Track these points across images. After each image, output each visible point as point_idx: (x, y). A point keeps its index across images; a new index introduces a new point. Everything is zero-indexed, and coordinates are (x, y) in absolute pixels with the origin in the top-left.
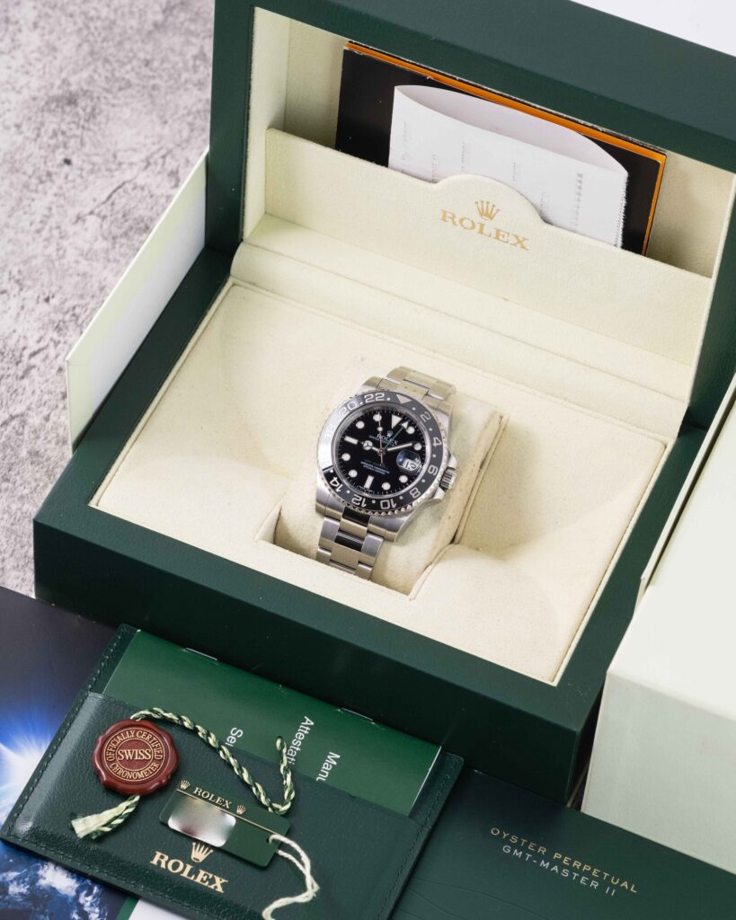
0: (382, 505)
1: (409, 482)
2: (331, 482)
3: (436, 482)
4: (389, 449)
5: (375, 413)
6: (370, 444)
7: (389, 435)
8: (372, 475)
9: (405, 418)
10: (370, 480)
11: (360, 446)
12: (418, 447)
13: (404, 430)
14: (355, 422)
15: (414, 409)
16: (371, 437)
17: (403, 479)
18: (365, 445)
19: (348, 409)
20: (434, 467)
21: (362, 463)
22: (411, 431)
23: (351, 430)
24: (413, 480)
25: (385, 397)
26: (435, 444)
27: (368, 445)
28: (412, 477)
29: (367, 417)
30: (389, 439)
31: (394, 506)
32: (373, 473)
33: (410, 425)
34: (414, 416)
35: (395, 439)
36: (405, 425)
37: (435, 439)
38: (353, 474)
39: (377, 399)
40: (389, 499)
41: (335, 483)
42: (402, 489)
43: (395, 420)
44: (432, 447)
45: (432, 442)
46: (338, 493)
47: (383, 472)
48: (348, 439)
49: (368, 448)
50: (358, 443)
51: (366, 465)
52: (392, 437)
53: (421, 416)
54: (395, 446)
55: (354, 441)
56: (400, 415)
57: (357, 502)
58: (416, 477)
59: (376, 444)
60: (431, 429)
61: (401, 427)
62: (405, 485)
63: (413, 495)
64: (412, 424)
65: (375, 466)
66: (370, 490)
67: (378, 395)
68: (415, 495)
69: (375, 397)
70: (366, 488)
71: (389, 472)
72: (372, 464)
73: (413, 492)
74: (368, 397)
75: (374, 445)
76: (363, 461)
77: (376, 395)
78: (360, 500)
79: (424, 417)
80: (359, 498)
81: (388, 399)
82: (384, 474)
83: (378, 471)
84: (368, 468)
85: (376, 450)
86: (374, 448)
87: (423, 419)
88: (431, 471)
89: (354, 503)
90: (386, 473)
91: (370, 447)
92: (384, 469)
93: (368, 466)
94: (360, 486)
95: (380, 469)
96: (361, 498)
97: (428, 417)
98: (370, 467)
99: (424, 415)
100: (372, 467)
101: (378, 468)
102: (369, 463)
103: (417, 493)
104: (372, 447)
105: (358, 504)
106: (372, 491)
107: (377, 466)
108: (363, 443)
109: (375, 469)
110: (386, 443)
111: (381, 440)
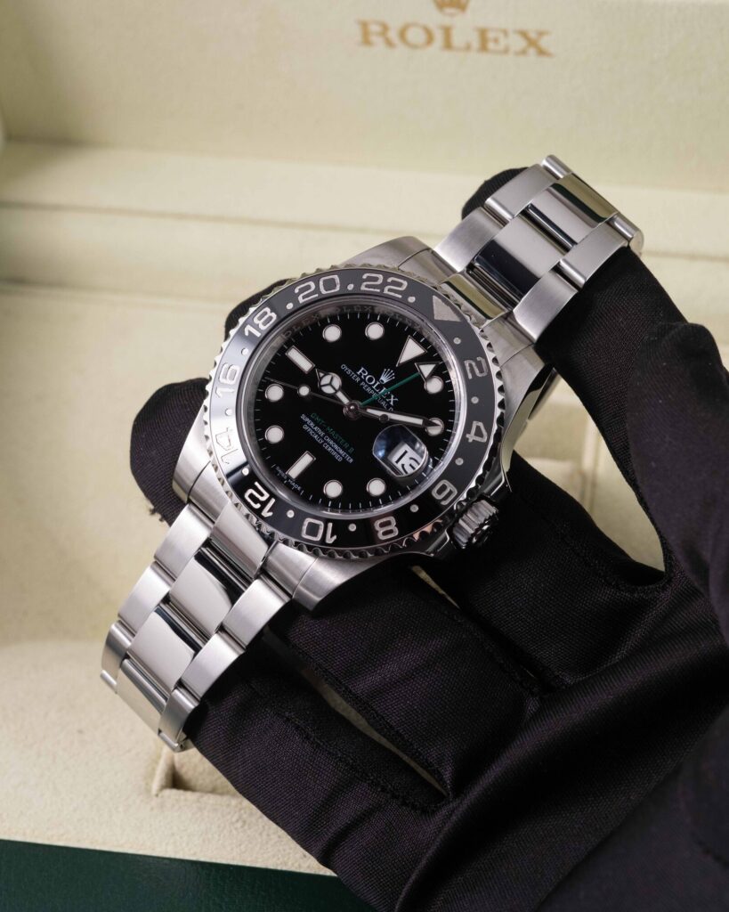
0: (305, 528)
1: (385, 498)
5: (373, 319)
6: (337, 382)
7: (385, 379)
8: (312, 453)
9: (431, 355)
10: (306, 460)
11: (311, 380)
12: (435, 428)
13: (420, 381)
14: (323, 323)
15: (457, 341)
16: (344, 367)
17: (376, 487)
18: (326, 380)
19: (317, 290)
20: (450, 487)
21: (303, 417)
22: (434, 386)
23: (308, 338)
24: (396, 498)
25: (406, 294)
26: (471, 437)
28: (396, 487)
29: (353, 321)
30: (380, 387)
31: (330, 540)
32: (316, 449)
33: (433, 374)
34: (451, 358)
35: (392, 392)
36: (426, 369)
37: (475, 424)
38: (275, 434)
39: (386, 291)
40: (326, 521)
42: (366, 508)
43: (412, 350)
44: (464, 439)
45: (467, 429)
47: (337, 451)
48: (295, 355)
49: (328, 390)
50: (312, 371)
51: (310, 426)
52: (387, 385)
53: (467, 363)
55: (305, 364)
56: (425, 344)
57: (256, 500)
58: (405, 493)
59: (349, 387)
60: (475, 401)
61: (417, 370)
62: (374, 502)
63: (380, 531)
64: (441, 373)
65: (327, 433)
66: (295, 486)
67: (394, 283)
68: (385, 533)
69: (385, 283)
70: (289, 477)
71: (351, 461)
72: (323, 429)
73: (382, 525)
74: (369, 279)
75: (343, 388)
76: (308, 416)
77: (390, 280)
78: (263, 499)
79: (471, 365)
80: (262, 495)
81: (412, 299)
82: (340, 460)
83: (329, 449)
84: (311, 433)
85: (345, 400)
86: (340, 395)
87: (468, 368)
88: (440, 492)
89: (249, 500)
90: (344, 459)
91: (334, 388)
92: (344, 449)
93: (314, 430)
94: (278, 468)
95: (336, 447)
96: (267, 495)
97: (481, 371)
98: (317, 434)
99: (474, 364)
100: (319, 435)
101: (331, 443)
102: (317, 424)
103: (391, 531)
104: (336, 391)
105: (257, 506)
106: (299, 488)
107: (331, 438)
108: (322, 375)
109: (325, 442)
110: (372, 394)
111: (363, 383)
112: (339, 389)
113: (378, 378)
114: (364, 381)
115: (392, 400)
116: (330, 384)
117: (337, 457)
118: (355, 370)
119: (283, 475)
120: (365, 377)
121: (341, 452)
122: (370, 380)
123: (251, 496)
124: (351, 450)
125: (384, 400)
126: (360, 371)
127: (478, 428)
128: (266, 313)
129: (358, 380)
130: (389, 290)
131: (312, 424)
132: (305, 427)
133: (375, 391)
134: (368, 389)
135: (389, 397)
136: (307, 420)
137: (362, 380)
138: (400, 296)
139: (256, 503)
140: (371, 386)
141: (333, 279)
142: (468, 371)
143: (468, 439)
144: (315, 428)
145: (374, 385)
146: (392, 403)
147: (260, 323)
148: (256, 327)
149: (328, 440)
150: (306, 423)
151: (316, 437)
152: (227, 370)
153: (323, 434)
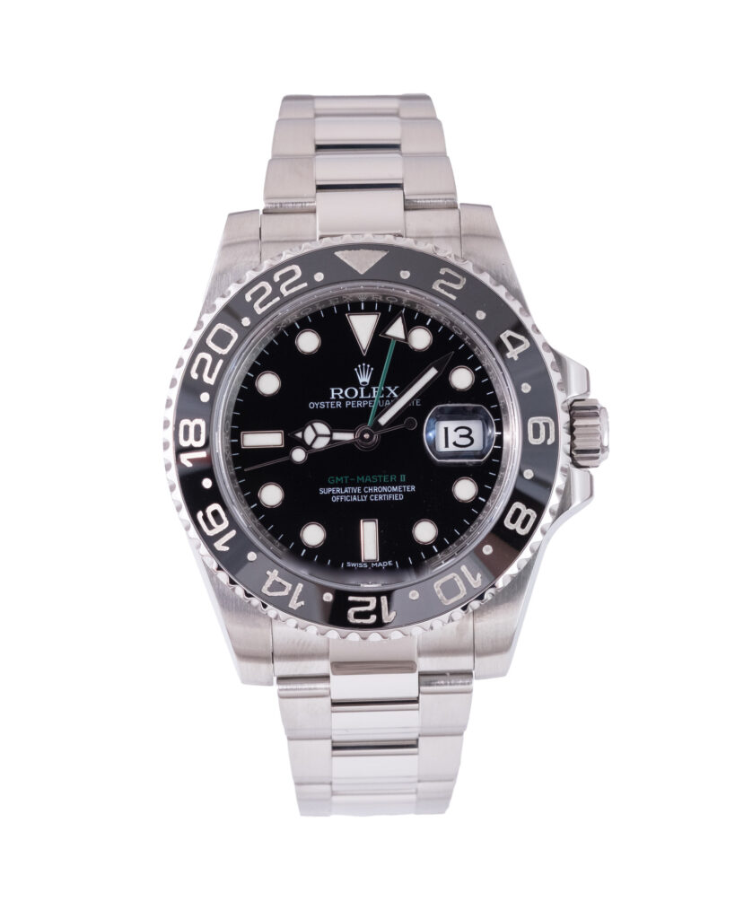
0: (441, 595)
1: (485, 492)
2: (265, 590)
3: (563, 460)
4: (383, 420)
5: (295, 333)
6: (322, 428)
7: (364, 379)
8: (369, 517)
9: (387, 312)
10: (369, 533)
11: (294, 446)
12: (462, 378)
13: (403, 346)
14: (249, 383)
15: (405, 274)
16: (313, 405)
17: (465, 490)
18: (309, 436)
19: (216, 357)
20: (540, 420)
21: (322, 491)
22: (421, 339)
23: (250, 411)
25: (307, 276)
26: (513, 354)
27: (318, 435)
28: (485, 471)
29: (279, 354)
30: (368, 391)
31: (477, 582)
32: (369, 511)
33: (408, 327)
34: (408, 294)
36: (396, 330)
37: (504, 337)
38: (313, 535)
39: (286, 293)
41: (276, 587)
42: (475, 520)
43: (363, 327)
44: (509, 365)
45: (501, 349)
46: (298, 613)
47: (391, 492)
48: (253, 440)
49: (321, 443)
50: (286, 439)
51: (338, 494)
52: (374, 381)
53: (436, 287)
54: (393, 401)
55: (273, 439)
56: (369, 308)
57: (366, 615)
58: (499, 467)
59: (337, 420)
60: (481, 315)
61: (388, 340)
62: (478, 505)
63: (517, 527)
64: (414, 319)
65: (362, 485)
66: (384, 565)
67: (284, 278)
68: (523, 526)
69: (276, 286)
70: (369, 563)
71: (413, 488)
72: (355, 485)
73: (513, 520)
74: (256, 296)
75: (334, 427)
76: (326, 486)
77: (277, 278)
78: (372, 607)
79: (442, 286)
80: (367, 604)
81: (319, 277)
82: (401, 497)
83: (381, 498)
84: (346, 499)
85: (347, 437)
86: (338, 436)
87: (443, 291)
88: (536, 435)
89: (358, 621)
90: (405, 493)
91: (326, 436)
92: (394, 484)
93: (346, 494)
94: (349, 564)
95: (384, 489)
96: (373, 600)
97: (457, 281)
98: (354, 494)
99: (443, 282)
100: (357, 494)
101: (376, 489)
102: (343, 486)
103: (528, 517)
104: (331, 436)
105: (373, 618)
106: (390, 563)
107: (372, 485)
108: (299, 435)
109: (369, 494)
110: (367, 406)
111: (347, 404)
112: (332, 432)
113: (358, 385)
114: (346, 399)
115: (392, 392)
116: (317, 436)
117: (395, 498)
118: (327, 397)
119: (361, 565)
120: (343, 395)
121: (394, 489)
122: (351, 393)
123: (357, 615)
124: (403, 478)
125: (385, 399)
126: (333, 394)
127: (510, 338)
128: (187, 428)
129: (339, 404)
130: (288, 288)
131: (339, 490)
132: (335, 499)
133: (368, 400)
134: (359, 404)
135: (386, 392)
136: (329, 490)
137: (343, 401)
138: (305, 285)
139: (368, 617)
140: (358, 399)
141: (220, 331)
142: (446, 294)
143: (512, 359)
144: (346, 491)
145: (359, 394)
146: (396, 395)
147: (191, 442)
148: (191, 449)
149: (370, 490)
150: (331, 494)
151: (355, 498)
152: (205, 518)
153: (359, 489)
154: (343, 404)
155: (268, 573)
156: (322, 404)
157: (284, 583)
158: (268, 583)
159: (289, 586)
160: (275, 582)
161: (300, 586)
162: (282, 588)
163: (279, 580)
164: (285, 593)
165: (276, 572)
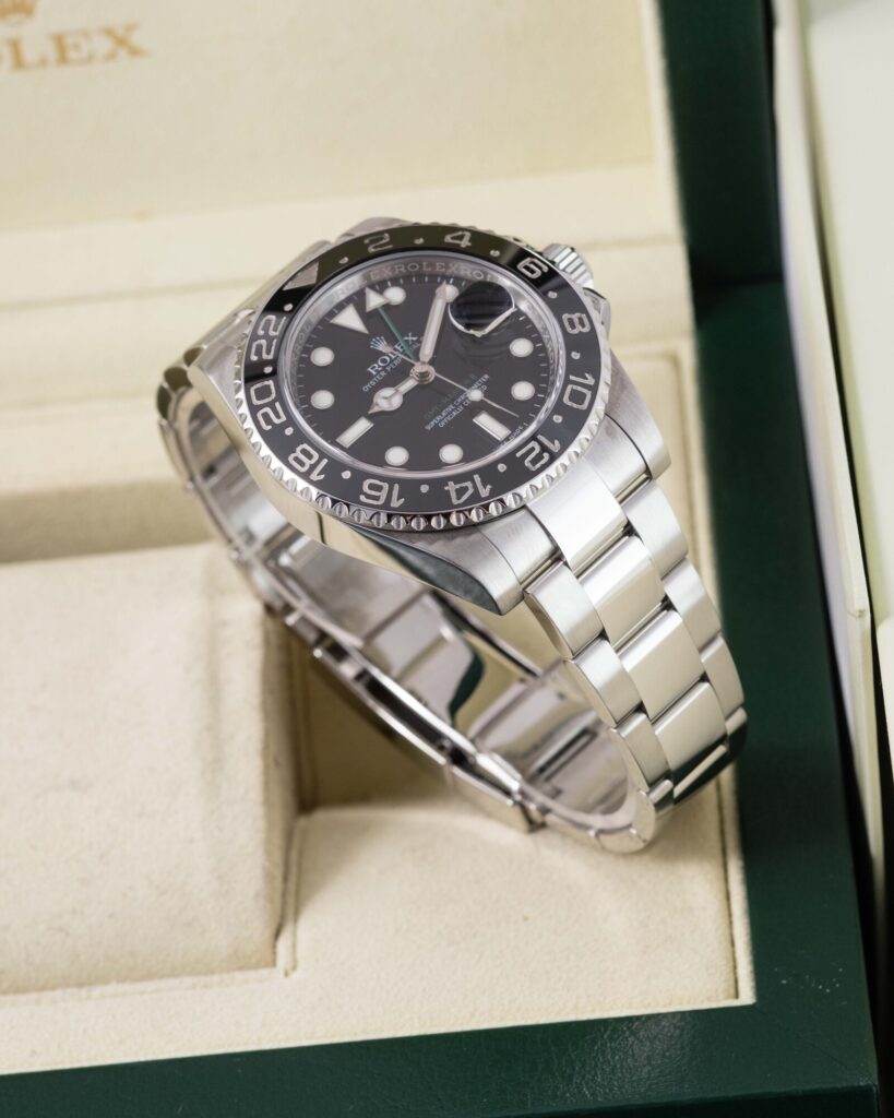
0: (575, 405)
2: (455, 501)
6: (388, 392)
7: (383, 346)
8: (475, 415)
9: (355, 300)
10: (487, 422)
11: (379, 418)
15: (343, 261)
16: (366, 388)
17: (521, 348)
18: (384, 405)
19: (270, 404)
20: (525, 263)
21: (429, 428)
22: (396, 295)
25: (280, 314)
26: (465, 244)
27: (388, 400)
30: (394, 350)
31: (590, 379)
32: (472, 412)
33: (381, 294)
35: (402, 336)
36: (374, 302)
37: (448, 241)
38: (451, 453)
39: (277, 333)
40: (568, 381)
41: (461, 492)
43: (348, 319)
45: (454, 250)
46: (493, 494)
48: (349, 437)
49: (397, 402)
50: (371, 418)
51: (442, 420)
55: (362, 427)
56: (341, 308)
57: (539, 457)
59: (397, 375)
60: (419, 241)
61: (375, 312)
62: (541, 346)
63: (579, 329)
65: (451, 402)
67: (266, 328)
68: (583, 326)
69: (266, 337)
71: (486, 376)
72: (445, 407)
73: (573, 327)
74: (259, 354)
75: (395, 384)
76: (428, 423)
77: (261, 333)
78: (538, 449)
79: (375, 248)
80: (533, 449)
81: (288, 307)
82: (485, 388)
84: (449, 418)
86: (403, 388)
87: (378, 250)
89: (538, 466)
91: (394, 395)
92: (472, 385)
93: (446, 416)
96: (534, 444)
97: (381, 239)
98: (451, 412)
99: (373, 246)
100: (453, 410)
102: (439, 413)
103: (581, 319)
104: (398, 392)
105: (546, 456)
107: (456, 398)
108: (375, 409)
109: (461, 404)
111: (388, 369)
112: (397, 389)
113: (383, 354)
114: (384, 367)
118: (371, 376)
120: (379, 366)
122: (384, 361)
123: (534, 462)
124: (472, 374)
125: (410, 346)
126: (372, 371)
127: (453, 238)
128: (296, 459)
129: (383, 374)
130: (275, 330)
131: (439, 418)
132: (442, 425)
134: (396, 362)
135: (406, 342)
136: (432, 423)
137: (384, 370)
139: (542, 458)
140: (392, 361)
141: (257, 389)
143: (468, 247)
144: (444, 414)
145: (390, 358)
147: (309, 463)
148: (313, 467)
149: (459, 400)
150: (436, 424)
151: (455, 414)
152: (368, 496)
153: (451, 407)
154: (386, 371)
155: (446, 488)
156: (372, 383)
157: (464, 485)
158: (453, 495)
159: (468, 484)
160: (457, 490)
161: (477, 478)
162: (466, 489)
163: (458, 486)
164: (471, 491)
165: (451, 483)
